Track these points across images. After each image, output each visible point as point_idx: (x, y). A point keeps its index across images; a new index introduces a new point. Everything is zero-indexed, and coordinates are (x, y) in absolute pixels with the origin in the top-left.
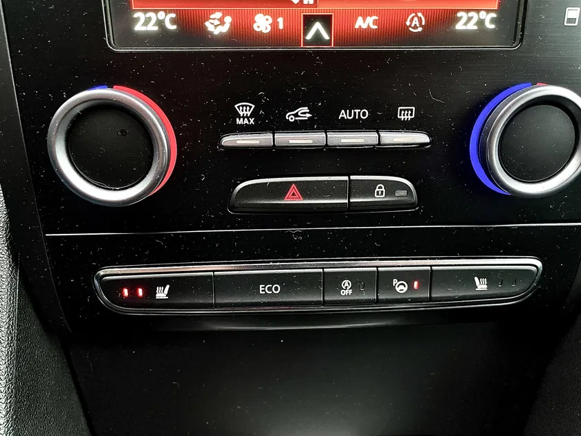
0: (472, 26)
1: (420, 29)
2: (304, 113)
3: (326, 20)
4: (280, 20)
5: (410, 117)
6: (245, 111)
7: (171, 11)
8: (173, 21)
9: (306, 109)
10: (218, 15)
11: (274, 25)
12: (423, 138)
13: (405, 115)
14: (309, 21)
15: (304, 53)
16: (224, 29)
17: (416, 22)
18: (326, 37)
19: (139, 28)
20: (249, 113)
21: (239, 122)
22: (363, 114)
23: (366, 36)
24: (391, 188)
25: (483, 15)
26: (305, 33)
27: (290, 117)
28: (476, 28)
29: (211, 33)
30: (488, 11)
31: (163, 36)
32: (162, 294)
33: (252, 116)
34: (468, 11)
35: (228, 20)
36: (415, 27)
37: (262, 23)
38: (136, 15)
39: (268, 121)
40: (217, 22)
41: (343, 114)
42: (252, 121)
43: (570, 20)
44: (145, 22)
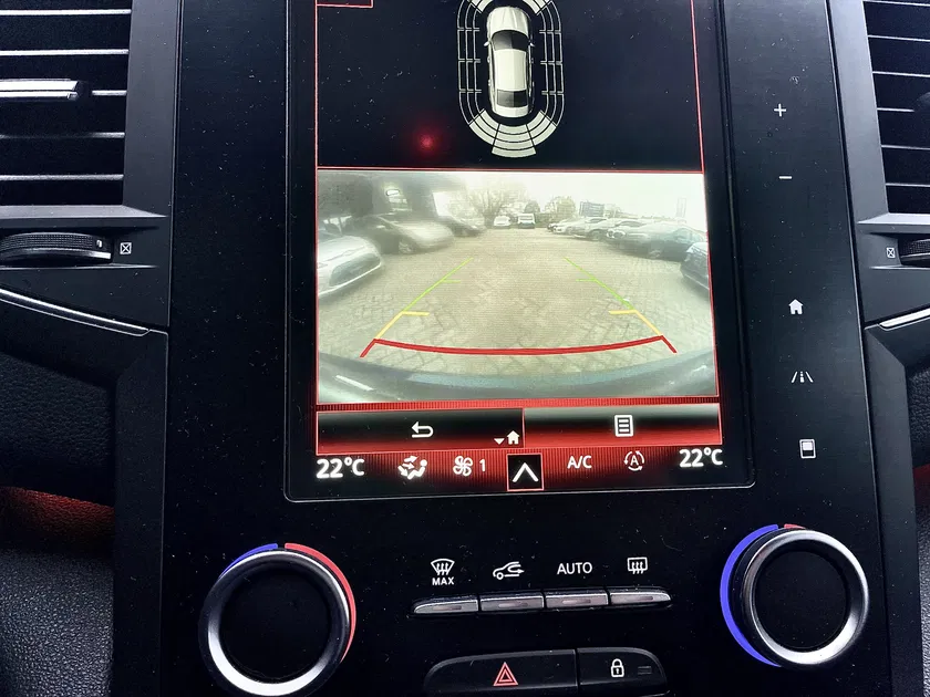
0: (697, 464)
1: (640, 468)
2: (514, 568)
3: (534, 462)
4: (483, 461)
5: (642, 570)
6: (442, 568)
7: (361, 457)
8: (360, 467)
9: (516, 564)
10: (413, 459)
11: (476, 467)
12: (661, 596)
13: (637, 567)
14: (515, 463)
15: (512, 498)
16: (420, 473)
17: (634, 460)
18: (536, 479)
19: (321, 475)
20: (448, 571)
21: (435, 582)
22: (584, 567)
23: (579, 478)
24: (630, 661)
25: (707, 451)
26: (512, 475)
27: (498, 574)
28: (702, 465)
29: (405, 479)
30: (713, 447)
31: (348, 483)
33: (450, 575)
34: (691, 448)
35: (424, 463)
36: (635, 466)
37: (462, 467)
38: (320, 462)
39: (472, 580)
40: (410, 466)
41: (562, 569)
42: (451, 580)
43: (806, 453)
44: (329, 469)
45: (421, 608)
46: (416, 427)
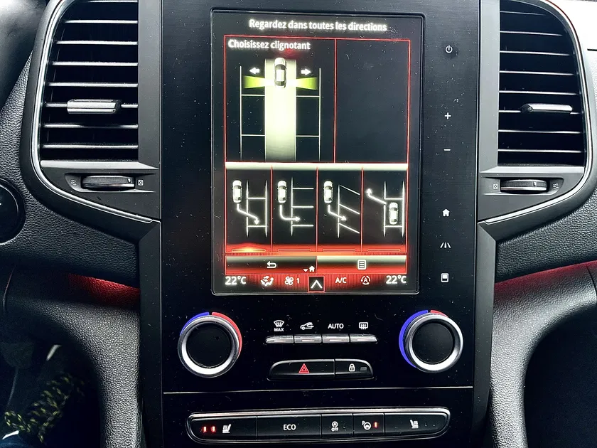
0: (394, 282)
1: (368, 283)
2: (310, 325)
3: (321, 279)
4: (298, 279)
5: (366, 328)
7: (244, 276)
8: (244, 280)
9: (311, 323)
10: (267, 277)
11: (295, 281)
12: (373, 339)
13: (363, 326)
14: (312, 280)
15: (310, 296)
16: (270, 284)
17: (366, 280)
18: (321, 287)
19: (227, 283)
20: (281, 326)
21: (275, 330)
22: (340, 326)
23: (341, 288)
24: (358, 365)
25: (399, 277)
26: (310, 286)
27: (303, 328)
28: (396, 283)
29: (264, 286)
30: (402, 275)
31: (239, 287)
32: (226, 429)
33: (282, 327)
34: (391, 275)
35: (272, 279)
36: (366, 282)
37: (289, 281)
38: (227, 278)
39: (291, 329)
40: (266, 280)
41: (330, 326)
42: (282, 330)
43: (443, 280)
44: (231, 281)
45: (269, 340)
46: (269, 264)
